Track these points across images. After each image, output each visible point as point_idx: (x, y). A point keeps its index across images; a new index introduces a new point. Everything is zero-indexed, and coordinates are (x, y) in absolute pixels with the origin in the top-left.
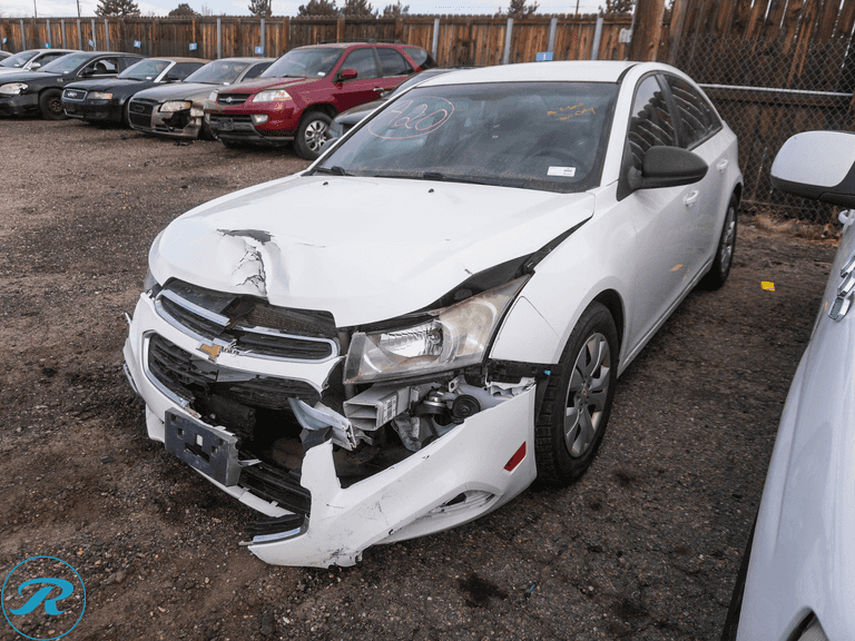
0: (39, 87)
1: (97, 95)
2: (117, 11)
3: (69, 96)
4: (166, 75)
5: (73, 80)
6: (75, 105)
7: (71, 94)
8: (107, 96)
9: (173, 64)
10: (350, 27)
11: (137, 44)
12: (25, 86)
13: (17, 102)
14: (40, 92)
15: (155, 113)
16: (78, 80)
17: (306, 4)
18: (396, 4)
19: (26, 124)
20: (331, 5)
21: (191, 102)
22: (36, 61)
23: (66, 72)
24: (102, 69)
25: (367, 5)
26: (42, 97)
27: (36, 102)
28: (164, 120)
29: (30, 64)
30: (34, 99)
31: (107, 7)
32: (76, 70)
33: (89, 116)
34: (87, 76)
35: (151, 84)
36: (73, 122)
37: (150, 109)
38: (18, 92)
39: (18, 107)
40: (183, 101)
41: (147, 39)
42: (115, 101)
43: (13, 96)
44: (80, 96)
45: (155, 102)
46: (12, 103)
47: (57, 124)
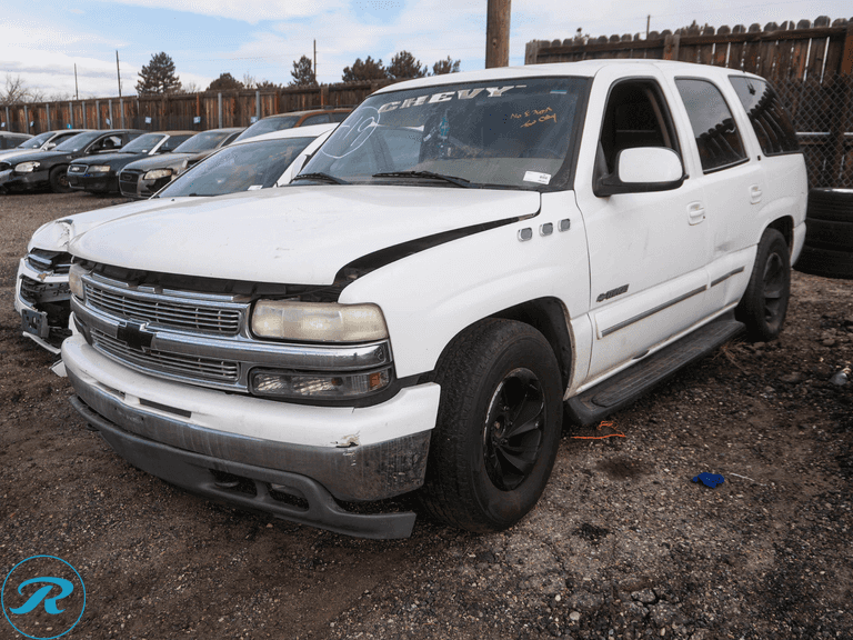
0: (51, 164)
1: (97, 168)
2: (158, 85)
3: (73, 170)
4: (160, 148)
5: (81, 156)
6: (77, 177)
7: (75, 169)
8: (106, 169)
9: (167, 137)
10: (333, 94)
11: (148, 120)
12: (37, 164)
13: (30, 178)
14: (51, 169)
15: (140, 180)
16: (85, 155)
17: (351, 66)
18: (446, 59)
19: (36, 197)
20: (377, 65)
21: (172, 170)
22: (51, 141)
23: (75, 150)
24: (111, 145)
25: (415, 62)
26: (53, 173)
27: (46, 178)
28: (148, 186)
29: (47, 145)
30: (44, 176)
31: (147, 82)
32: (85, 148)
33: (90, 187)
34: (93, 152)
35: (146, 156)
36: (77, 194)
37: (136, 177)
38: (31, 170)
39: (31, 184)
40: (165, 169)
41: (158, 115)
42: (112, 173)
43: (27, 173)
44: (82, 170)
45: (141, 171)
46: (26, 179)
47: (63, 196)
